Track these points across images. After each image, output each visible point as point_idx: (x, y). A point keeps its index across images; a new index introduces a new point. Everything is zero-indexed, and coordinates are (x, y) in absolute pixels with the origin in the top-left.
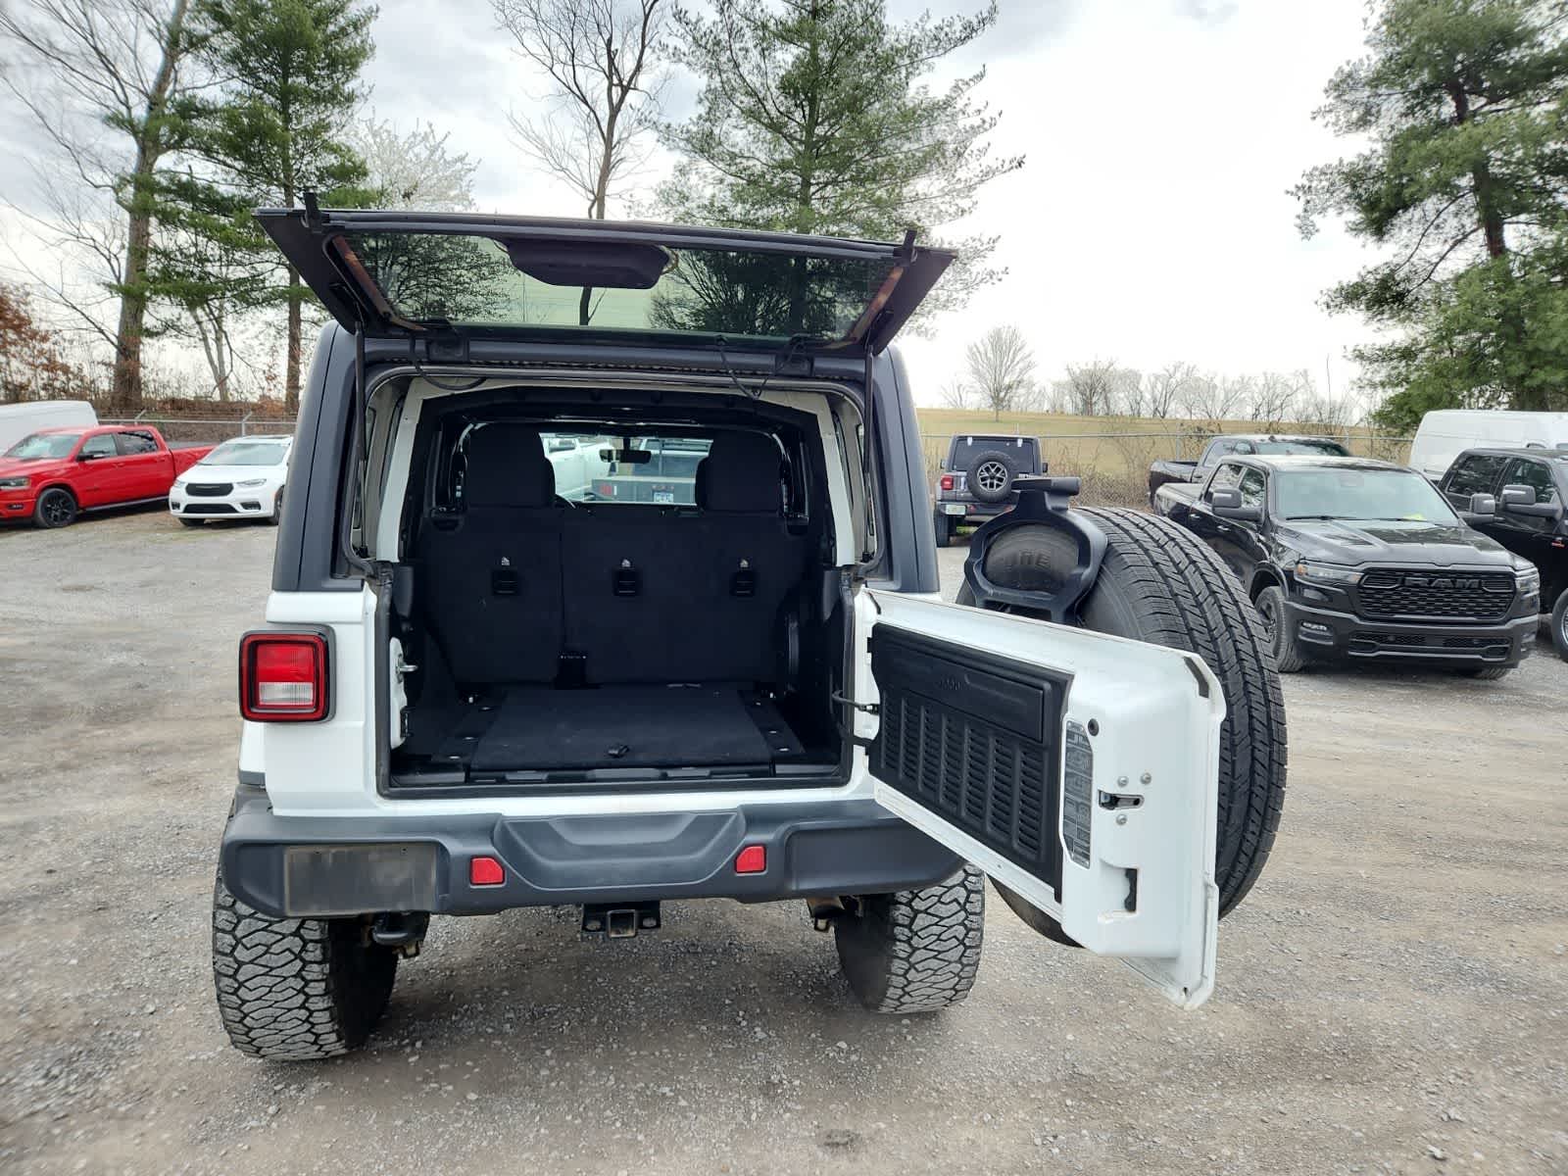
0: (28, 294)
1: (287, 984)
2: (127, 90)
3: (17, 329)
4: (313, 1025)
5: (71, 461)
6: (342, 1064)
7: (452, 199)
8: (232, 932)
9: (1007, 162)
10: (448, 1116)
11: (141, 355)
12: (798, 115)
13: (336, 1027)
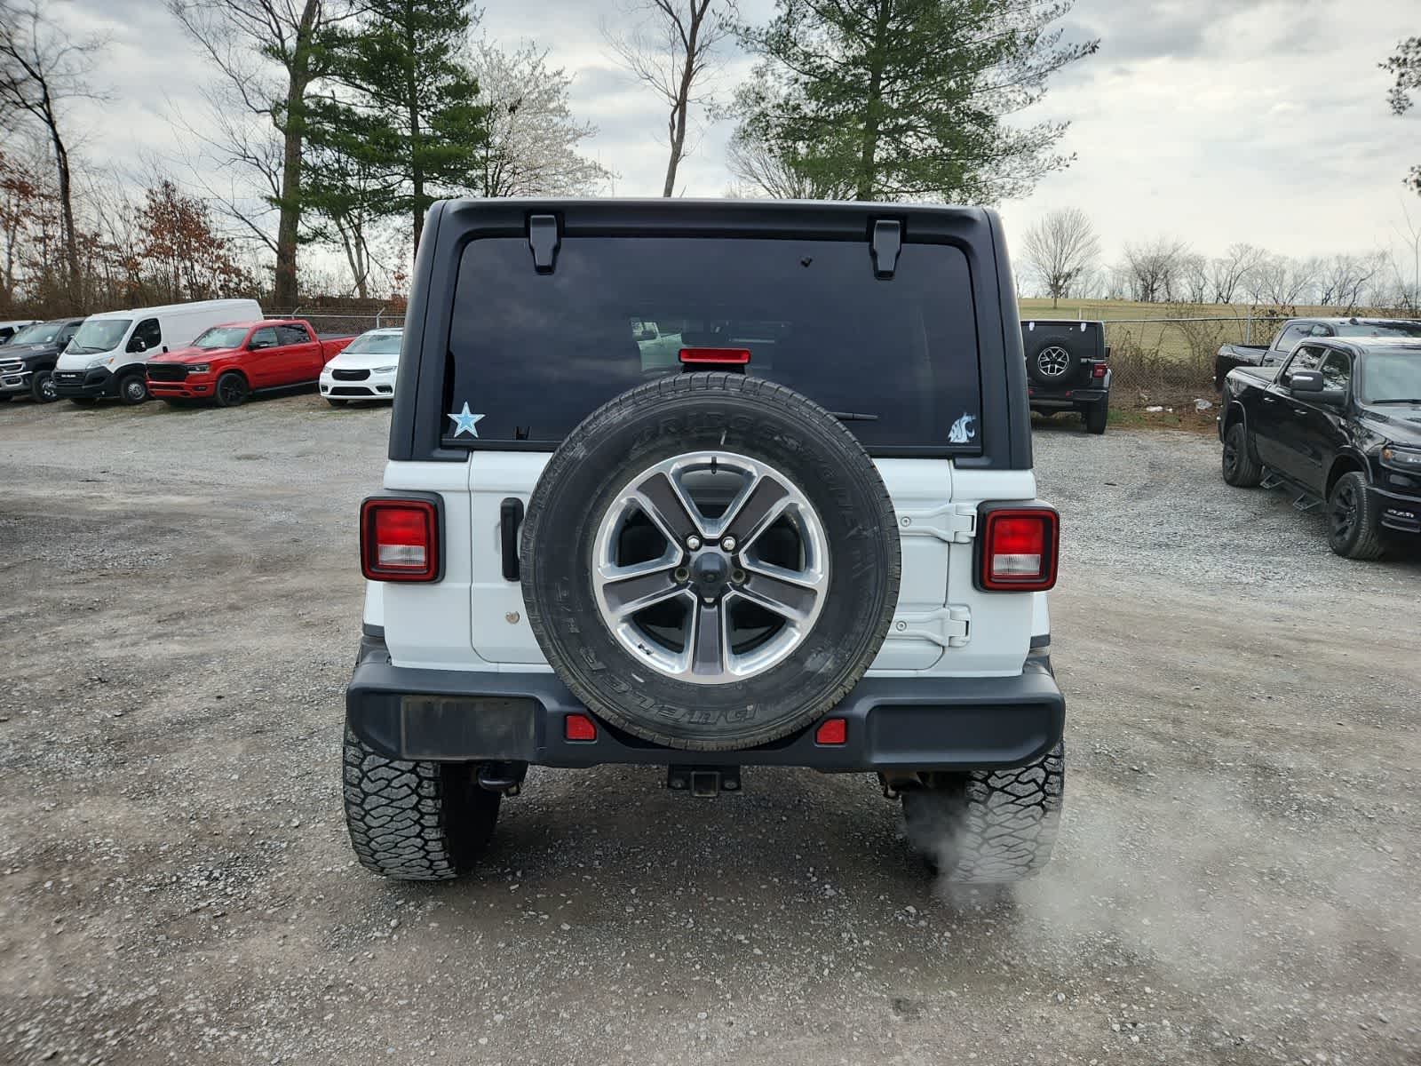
0: (205, 208)
1: (404, 815)
2: (280, 25)
3: (198, 237)
4: (428, 853)
5: (243, 350)
6: (453, 886)
7: (551, 111)
8: (359, 767)
9: (1080, 49)
10: (544, 944)
11: (297, 259)
12: (871, 13)
13: (448, 856)
